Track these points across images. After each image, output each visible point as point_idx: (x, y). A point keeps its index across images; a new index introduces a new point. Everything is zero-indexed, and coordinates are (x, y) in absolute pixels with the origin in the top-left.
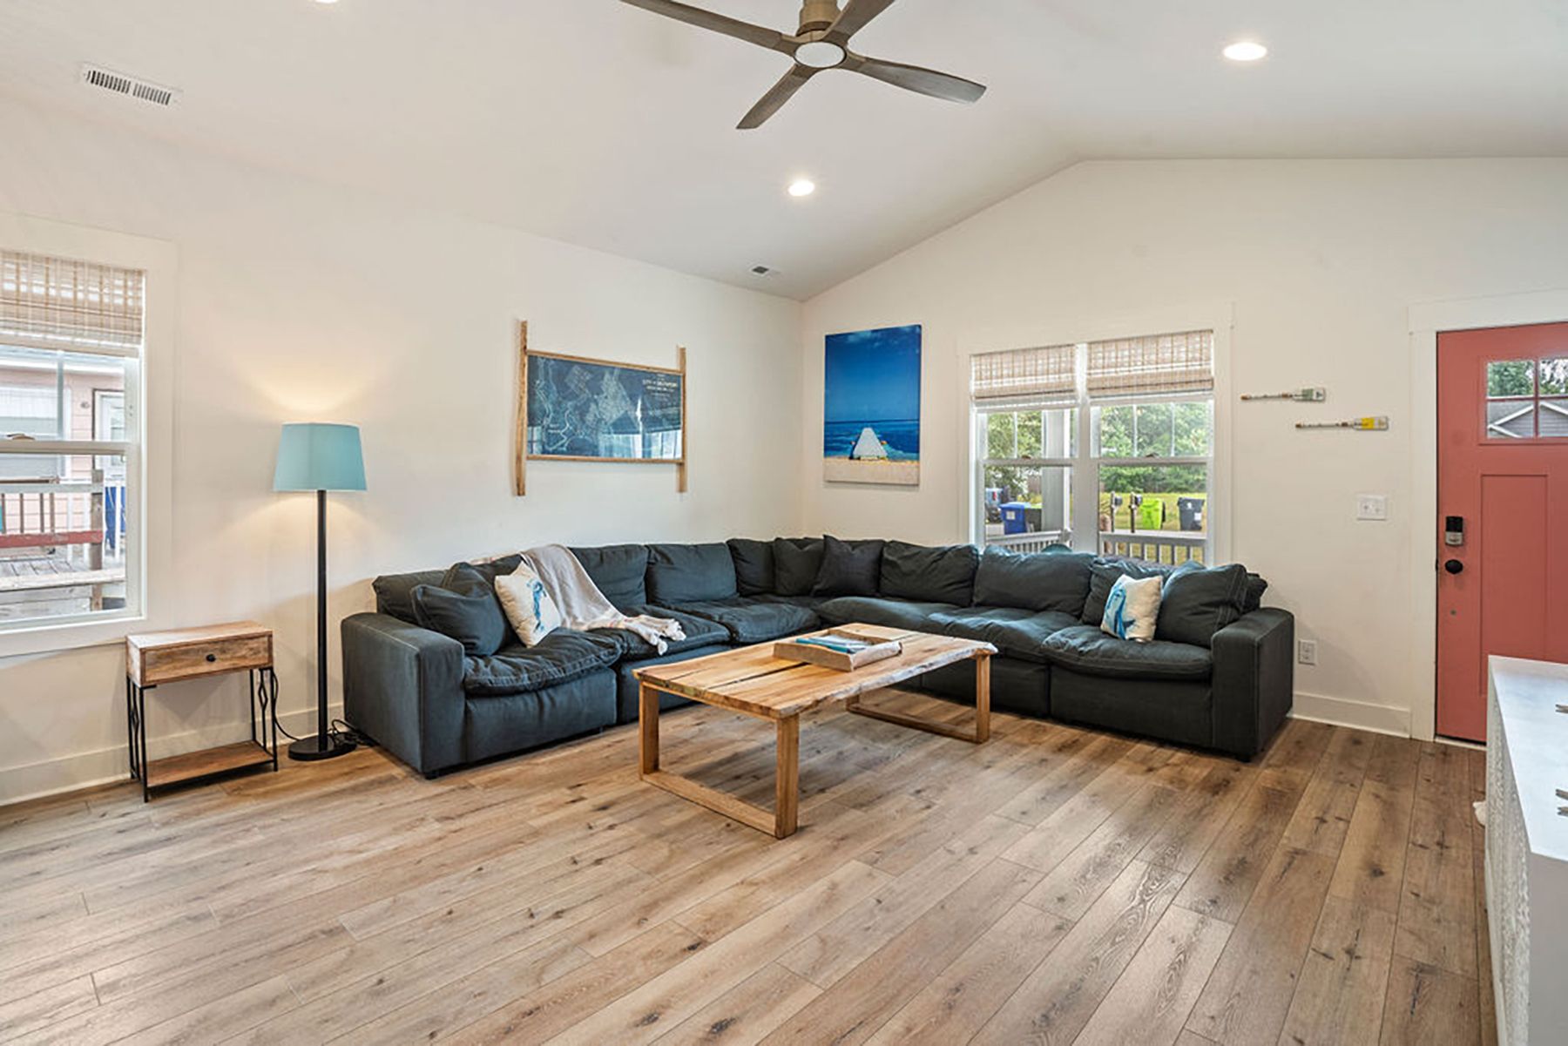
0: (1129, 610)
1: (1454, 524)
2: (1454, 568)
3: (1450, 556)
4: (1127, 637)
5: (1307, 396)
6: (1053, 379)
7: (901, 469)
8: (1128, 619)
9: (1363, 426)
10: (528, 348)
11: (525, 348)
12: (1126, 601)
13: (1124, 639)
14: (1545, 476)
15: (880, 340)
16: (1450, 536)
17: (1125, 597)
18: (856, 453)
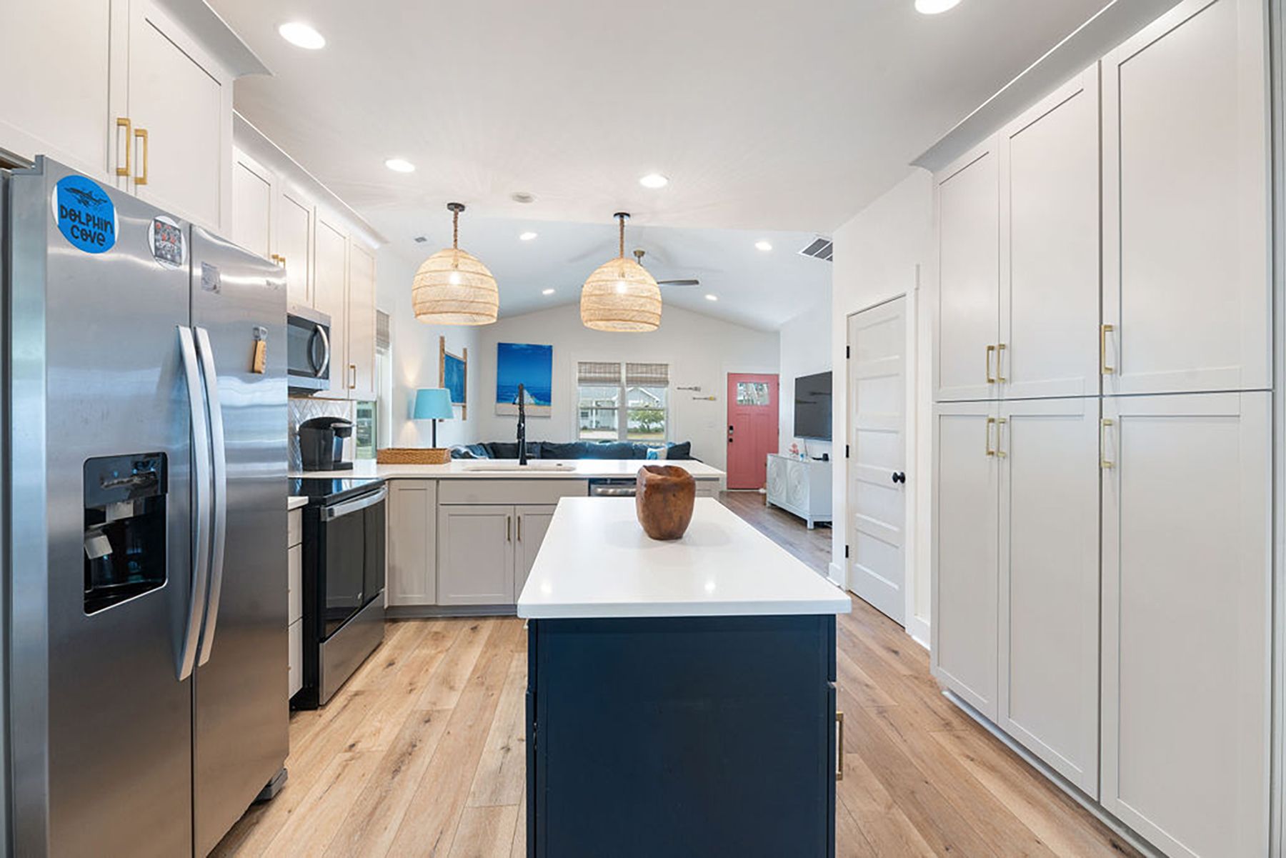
1: (731, 428)
2: (731, 440)
3: (730, 437)
5: (696, 389)
6: (612, 375)
7: (542, 409)
9: (710, 399)
10: (446, 350)
11: (443, 350)
14: (749, 414)
15: (531, 349)
16: (731, 432)
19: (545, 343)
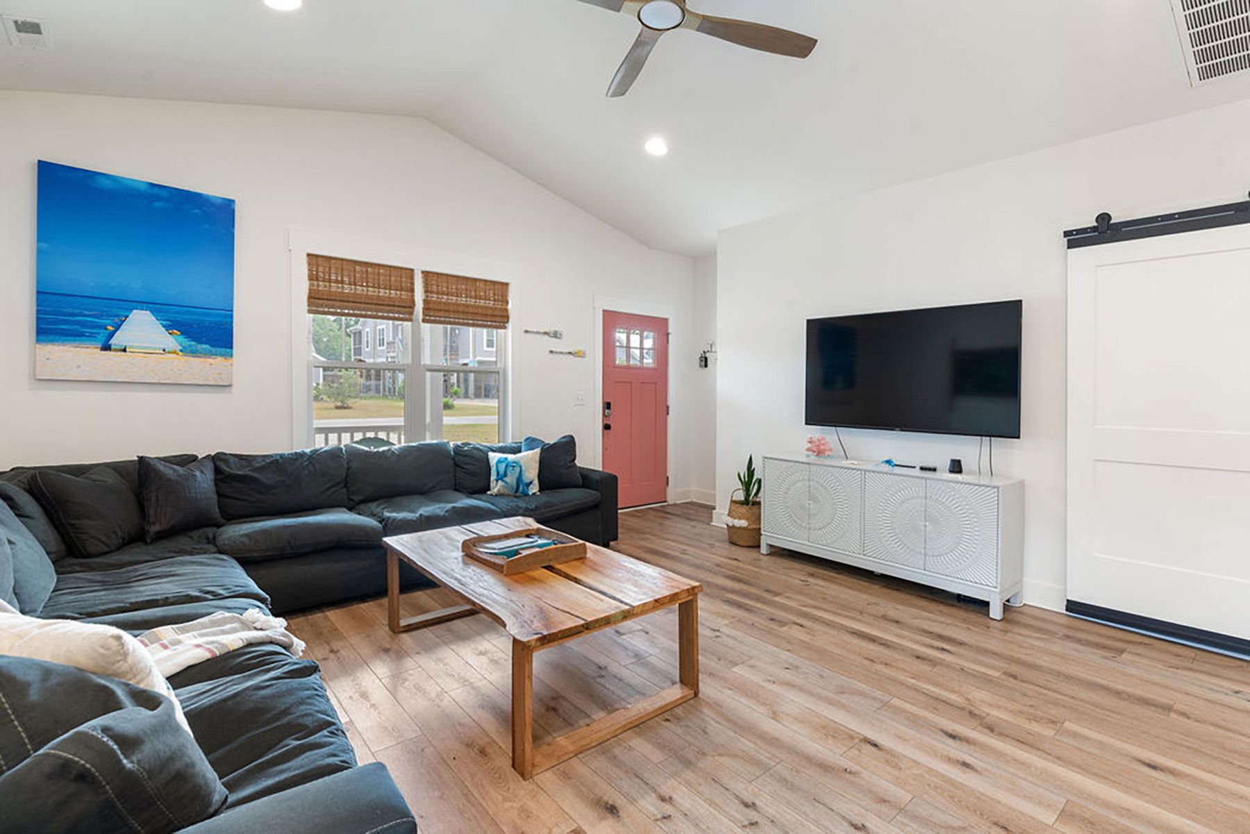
0: (527, 474)
1: (607, 406)
2: (608, 427)
3: (606, 421)
4: (530, 493)
5: (556, 335)
7: (206, 366)
8: (528, 481)
9: (577, 354)
12: (523, 468)
13: (528, 495)
14: (631, 383)
16: (607, 412)
17: (521, 467)
18: (114, 341)
19: (211, 187)
